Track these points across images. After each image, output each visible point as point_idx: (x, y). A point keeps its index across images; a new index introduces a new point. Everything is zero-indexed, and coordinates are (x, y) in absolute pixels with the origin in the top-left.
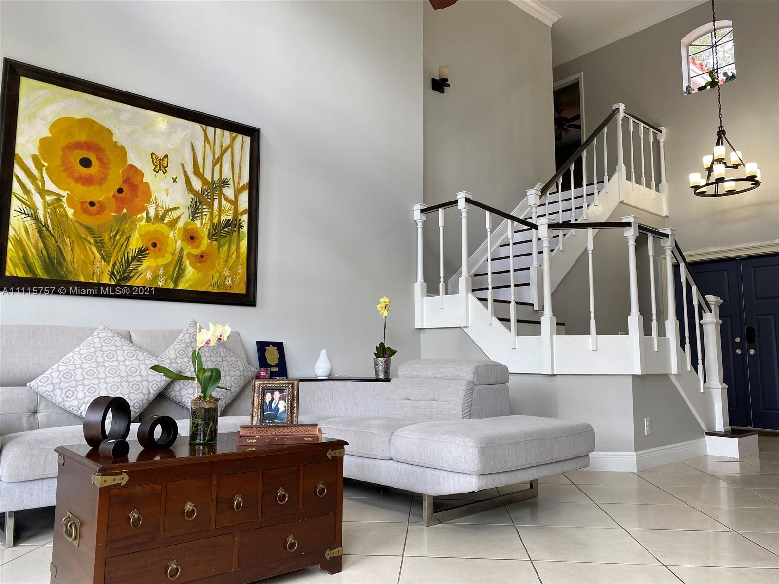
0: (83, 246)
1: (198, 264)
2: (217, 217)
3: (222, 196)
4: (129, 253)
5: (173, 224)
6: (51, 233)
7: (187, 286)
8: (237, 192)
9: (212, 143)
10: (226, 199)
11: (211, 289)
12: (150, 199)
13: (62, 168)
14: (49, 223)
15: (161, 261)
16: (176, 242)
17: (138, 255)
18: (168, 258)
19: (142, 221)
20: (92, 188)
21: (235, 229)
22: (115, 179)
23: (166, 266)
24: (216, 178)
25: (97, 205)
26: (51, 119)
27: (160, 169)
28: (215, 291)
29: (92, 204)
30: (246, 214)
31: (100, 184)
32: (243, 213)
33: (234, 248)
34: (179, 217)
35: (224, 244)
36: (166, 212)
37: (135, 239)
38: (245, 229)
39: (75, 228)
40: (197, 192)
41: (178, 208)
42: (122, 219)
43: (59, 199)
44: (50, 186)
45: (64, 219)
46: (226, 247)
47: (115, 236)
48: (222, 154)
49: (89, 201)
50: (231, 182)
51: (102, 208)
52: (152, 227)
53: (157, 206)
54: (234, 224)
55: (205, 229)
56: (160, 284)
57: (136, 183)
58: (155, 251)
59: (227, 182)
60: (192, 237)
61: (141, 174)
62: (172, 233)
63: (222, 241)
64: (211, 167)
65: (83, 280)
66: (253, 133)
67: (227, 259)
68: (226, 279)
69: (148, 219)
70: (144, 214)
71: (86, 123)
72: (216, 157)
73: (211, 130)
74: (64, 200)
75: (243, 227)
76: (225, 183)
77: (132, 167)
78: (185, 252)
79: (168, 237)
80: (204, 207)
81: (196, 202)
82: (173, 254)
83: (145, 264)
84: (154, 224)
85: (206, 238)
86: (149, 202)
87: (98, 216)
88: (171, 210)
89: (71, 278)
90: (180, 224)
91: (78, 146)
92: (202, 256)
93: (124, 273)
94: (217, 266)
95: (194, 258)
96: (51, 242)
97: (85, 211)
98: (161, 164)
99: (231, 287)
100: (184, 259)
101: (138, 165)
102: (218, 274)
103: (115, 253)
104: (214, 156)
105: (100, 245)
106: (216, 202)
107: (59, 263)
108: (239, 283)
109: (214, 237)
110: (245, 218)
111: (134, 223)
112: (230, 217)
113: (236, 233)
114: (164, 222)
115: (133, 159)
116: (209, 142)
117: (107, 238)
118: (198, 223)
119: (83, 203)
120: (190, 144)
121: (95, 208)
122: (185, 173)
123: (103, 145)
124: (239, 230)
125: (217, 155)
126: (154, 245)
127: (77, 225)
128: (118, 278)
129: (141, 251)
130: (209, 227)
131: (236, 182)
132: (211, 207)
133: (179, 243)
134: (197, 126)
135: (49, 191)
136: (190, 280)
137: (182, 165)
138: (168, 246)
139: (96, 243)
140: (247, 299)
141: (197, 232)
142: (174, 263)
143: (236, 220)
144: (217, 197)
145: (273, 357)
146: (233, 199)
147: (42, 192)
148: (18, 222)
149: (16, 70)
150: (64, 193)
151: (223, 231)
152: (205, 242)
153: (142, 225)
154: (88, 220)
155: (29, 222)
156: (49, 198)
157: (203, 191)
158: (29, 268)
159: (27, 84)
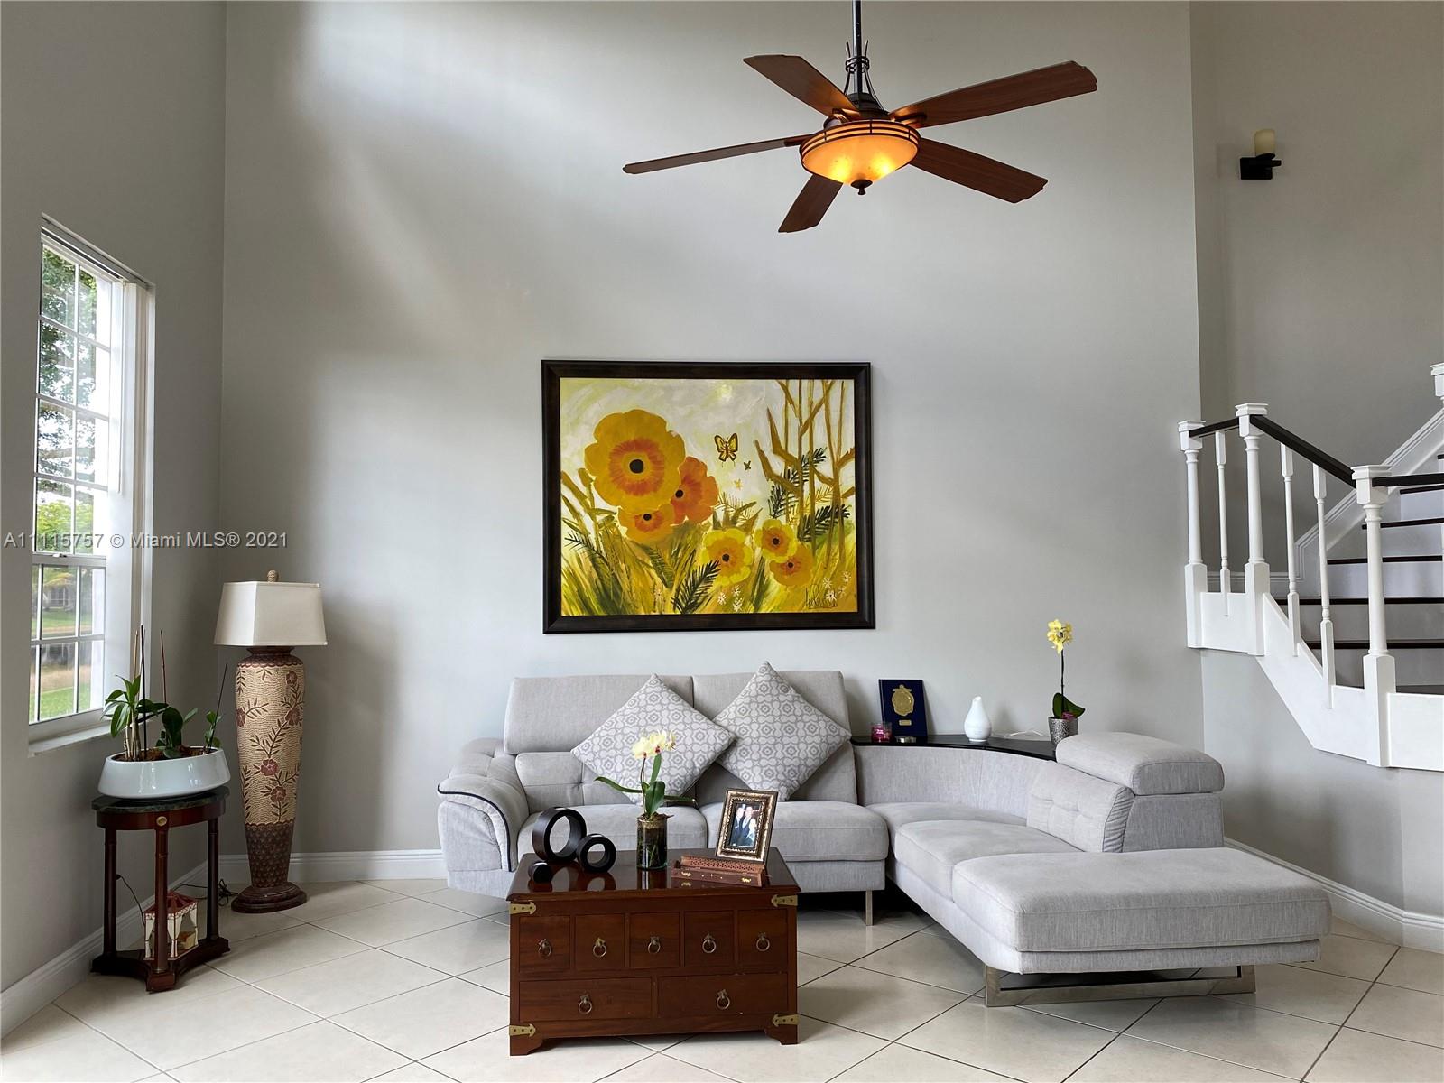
0: (640, 571)
1: (786, 577)
2: (809, 507)
3: (815, 475)
4: (694, 572)
5: (748, 527)
6: (604, 560)
7: (772, 608)
8: (838, 466)
9: (797, 402)
10: (822, 479)
11: (805, 610)
12: (717, 499)
13: (611, 479)
14: (602, 549)
15: (736, 578)
16: (754, 550)
17: (706, 573)
18: (745, 573)
19: (708, 528)
20: (646, 497)
21: (837, 520)
22: (672, 481)
23: (742, 584)
24: (805, 452)
25: (653, 517)
26: (595, 422)
27: (727, 456)
28: (811, 611)
29: (647, 517)
30: (852, 494)
31: (655, 490)
32: (847, 495)
33: (836, 547)
34: (756, 516)
35: (822, 544)
36: (739, 511)
37: (701, 553)
38: (852, 517)
39: (630, 549)
40: (779, 477)
41: (755, 503)
42: (683, 530)
43: (610, 518)
44: (600, 503)
45: (618, 540)
46: (825, 547)
47: (677, 552)
48: (813, 415)
49: (643, 514)
50: (827, 453)
51: (659, 520)
52: (721, 534)
53: (727, 505)
54: (837, 512)
55: (792, 527)
56: (737, 609)
57: (698, 480)
58: (727, 566)
59: (822, 453)
60: (774, 541)
61: (704, 467)
62: (748, 538)
63: (818, 540)
64: (797, 437)
65: (643, 613)
66: (859, 373)
67: (827, 565)
68: (826, 592)
69: (716, 525)
70: (711, 519)
71: (636, 416)
72: (804, 421)
73: (793, 384)
74: (616, 517)
75: (849, 514)
76: (818, 456)
77: (692, 460)
78: (767, 561)
79: (743, 545)
80: (790, 495)
81: (778, 491)
82: (751, 567)
83: (716, 584)
84: (724, 530)
85: (795, 539)
86: (715, 502)
87: (656, 531)
88: (744, 508)
89: (629, 612)
90: (759, 525)
91: (628, 447)
92: (791, 565)
93: (690, 600)
94: (812, 575)
95: (780, 569)
96: (605, 570)
97: (641, 527)
98: (728, 449)
99: (835, 604)
100: (766, 571)
101: (699, 456)
102: (814, 588)
103: (678, 575)
104: (801, 422)
105: (660, 566)
106: (806, 486)
107: (616, 595)
108: (847, 597)
109: (807, 536)
110: (850, 502)
111: (698, 533)
112: (829, 504)
113: (838, 525)
114: (737, 525)
115: (692, 451)
116: (792, 402)
117: (667, 556)
118: (782, 519)
119: (637, 517)
120: (766, 412)
121: (651, 521)
122: (761, 453)
123: (655, 440)
124: (842, 519)
125: (805, 417)
126: (726, 558)
127: (632, 546)
128: (684, 606)
129: (709, 569)
130: (798, 523)
131: (835, 451)
132: (800, 493)
133: (758, 551)
134: (773, 385)
135: (599, 510)
136: (776, 598)
137: (757, 443)
138: (743, 556)
139: (655, 564)
140: (862, 618)
141: (782, 532)
142: (753, 578)
143: (837, 506)
144: (807, 478)
145: (903, 703)
146: (832, 477)
147: (593, 512)
148: (570, 553)
149: (553, 373)
150: (615, 509)
151: (818, 526)
152: (794, 544)
153: (709, 534)
154: (646, 538)
155: (581, 549)
156: (600, 518)
157: (788, 473)
158: (585, 604)
159: (567, 385)
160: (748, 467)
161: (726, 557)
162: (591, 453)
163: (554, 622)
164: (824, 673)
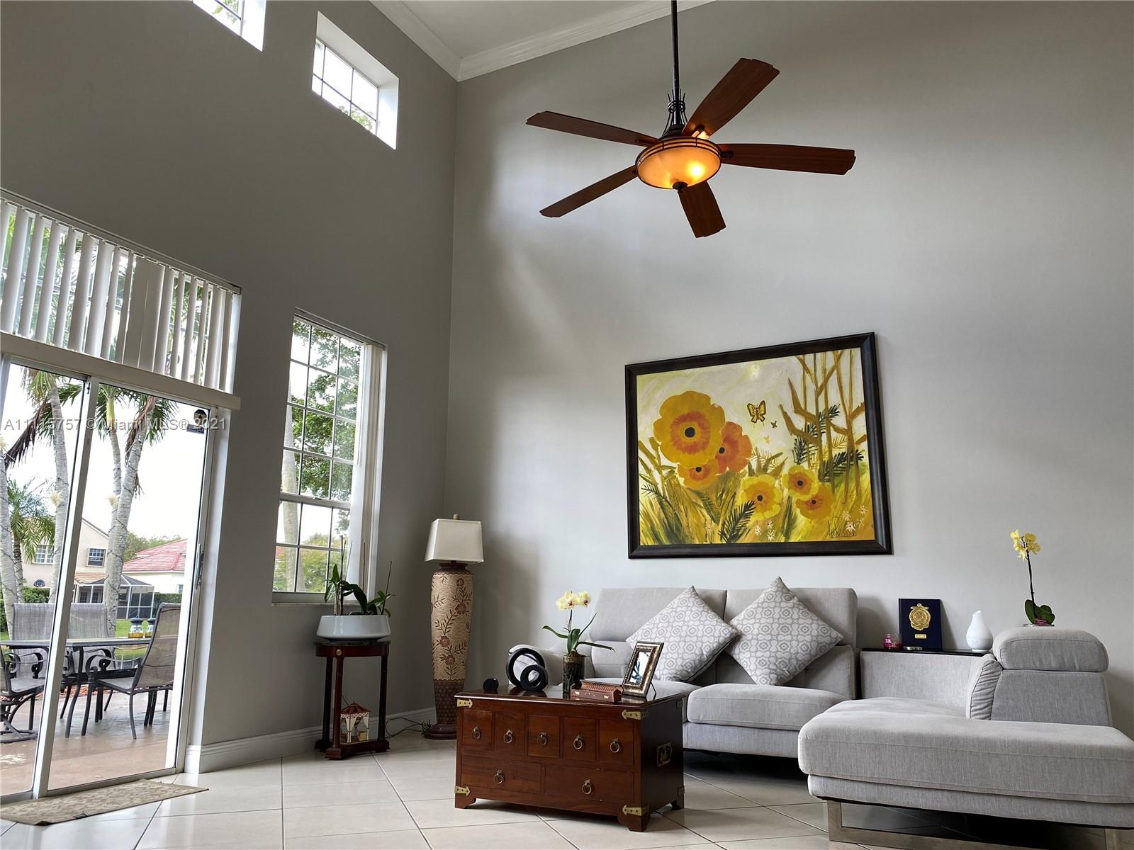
0: (694, 510)
1: (810, 512)
2: (827, 454)
3: (831, 428)
4: (735, 510)
5: (777, 473)
6: (668, 503)
7: (799, 538)
8: (850, 418)
9: (813, 372)
10: (837, 430)
11: (828, 539)
12: (750, 452)
13: (672, 443)
14: (667, 495)
15: (768, 514)
16: (783, 491)
17: (745, 511)
18: (776, 509)
19: (744, 475)
20: (697, 454)
21: (852, 463)
22: (716, 441)
23: (774, 519)
24: (821, 410)
25: (703, 469)
26: (659, 404)
27: (758, 418)
28: (834, 540)
29: (698, 469)
30: (864, 441)
31: (704, 449)
32: (860, 441)
33: (852, 485)
34: (783, 464)
35: (840, 483)
36: (769, 461)
37: (740, 495)
38: (866, 460)
39: (687, 495)
40: (801, 431)
41: (781, 454)
42: (726, 478)
43: (672, 472)
44: (665, 461)
45: (678, 488)
46: (843, 485)
47: (722, 495)
48: (826, 380)
49: (695, 467)
50: (841, 409)
51: (708, 471)
52: (755, 480)
53: (759, 456)
54: (851, 457)
55: (814, 470)
56: (771, 539)
57: (736, 439)
58: (761, 504)
59: (836, 409)
60: (799, 483)
61: (740, 428)
62: (777, 481)
63: (836, 480)
64: (814, 398)
65: (698, 543)
66: (866, 343)
67: (846, 501)
68: (846, 524)
69: (751, 473)
70: (746, 468)
71: (689, 396)
72: (819, 385)
73: (809, 358)
74: (676, 471)
75: (863, 457)
76: (833, 412)
77: (730, 424)
78: (794, 500)
79: (773, 487)
80: (810, 445)
81: (800, 443)
82: (780, 504)
83: (753, 519)
84: (757, 476)
85: (816, 480)
86: (749, 454)
87: (705, 479)
88: (773, 458)
89: (688, 542)
90: (785, 471)
91: (683, 419)
92: (814, 502)
93: (733, 532)
94: (833, 510)
95: (805, 506)
96: (669, 510)
97: (694, 477)
98: (757, 413)
99: (854, 533)
100: (793, 508)
101: (735, 421)
102: (835, 520)
103: (723, 513)
104: (816, 385)
105: (709, 506)
106: (824, 437)
107: (678, 529)
108: (865, 527)
109: (827, 478)
110: (863, 447)
111: (737, 481)
112: (844, 450)
113: (854, 467)
114: (768, 472)
115: (730, 417)
116: (808, 372)
117: (714, 499)
118: (805, 465)
119: (691, 470)
120: (787, 382)
121: (701, 472)
122: (785, 414)
123: (703, 411)
124: (857, 462)
125: (820, 382)
127: (688, 492)
128: (728, 537)
129: (747, 507)
130: (818, 468)
131: (847, 407)
132: (818, 443)
133: (786, 491)
134: (793, 360)
135: (664, 466)
136: (803, 529)
137: (781, 407)
138: (774, 495)
139: (705, 505)
140: (881, 546)
141: (806, 475)
142: (783, 514)
143: (852, 451)
144: (824, 431)
145: (919, 619)
146: (846, 428)
147: (660, 468)
148: (645, 498)
149: (632, 372)
150: (675, 465)
151: (836, 469)
152: (816, 486)
153: (746, 480)
154: (699, 486)
155: (652, 496)
156: (665, 472)
157: (807, 428)
158: (656, 537)
159: (641, 380)
160: (774, 425)
161: (760, 498)
162: (658, 426)
163: (636, 550)
164: (835, 590)
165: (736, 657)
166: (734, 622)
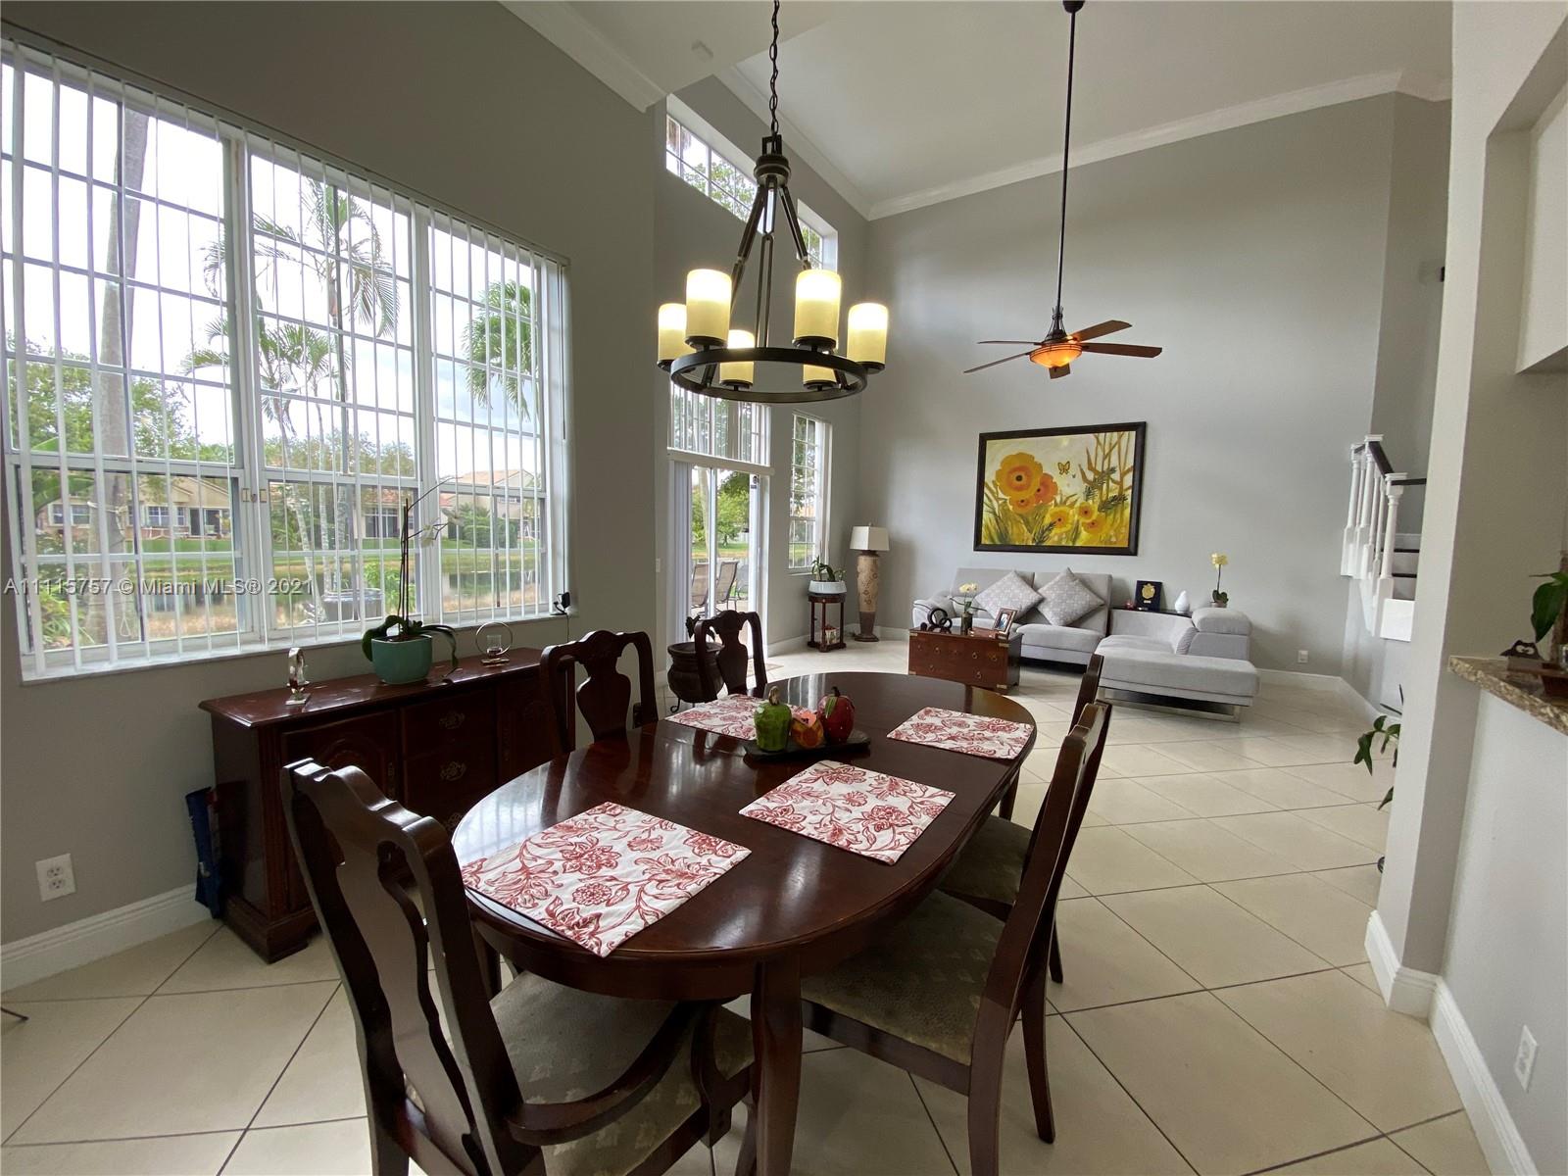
0: (1017, 525)
1: (1090, 529)
2: (1105, 496)
3: (1110, 480)
4: (1043, 526)
5: (1072, 505)
6: (1002, 520)
7: (1082, 544)
8: (1123, 475)
9: (1103, 444)
10: (1113, 481)
11: (1099, 545)
12: (1057, 492)
13: (1006, 484)
14: (1001, 515)
15: (1064, 529)
16: (1074, 516)
17: (1049, 527)
18: (1069, 527)
19: (1051, 506)
20: (1022, 492)
21: (1120, 502)
22: (1036, 483)
23: (1066, 532)
24: (1106, 468)
25: (1025, 501)
26: (1001, 460)
27: (1064, 472)
28: (1103, 546)
29: (1022, 501)
30: (1130, 489)
31: (1027, 489)
32: (1127, 489)
33: (1118, 516)
34: (1077, 500)
35: (1111, 513)
36: (1068, 498)
37: (1047, 518)
38: (1129, 500)
39: (1014, 516)
40: (1090, 481)
41: (1076, 494)
42: (1039, 507)
43: (1005, 502)
44: (1001, 495)
45: (1008, 512)
47: (1036, 517)
48: (1111, 451)
49: (1020, 500)
50: (1118, 469)
51: (1028, 502)
52: (1058, 509)
53: (1062, 495)
54: (1120, 498)
55: (1095, 505)
56: (1064, 543)
57: (1048, 484)
58: (1060, 523)
59: (1115, 469)
60: (1085, 512)
61: (1052, 478)
62: (1072, 511)
63: (1109, 511)
64: (1101, 461)
65: (1018, 544)
66: (1140, 428)
67: (1113, 524)
68: (1111, 537)
69: (1056, 505)
70: (1053, 502)
71: (1020, 455)
72: (1106, 453)
73: (1102, 435)
74: (1008, 501)
75: (1127, 499)
76: (1113, 470)
77: (1046, 474)
78: (1080, 522)
79: (1069, 514)
80: (1095, 490)
81: (1089, 488)
82: (1072, 524)
83: (1053, 532)
84: (1059, 507)
85: (1097, 511)
86: (1056, 494)
87: (1026, 507)
88: (1071, 496)
89: (1012, 543)
90: (1078, 504)
91: (1015, 470)
92: (1093, 524)
93: (1041, 539)
94: (1104, 529)
95: (1087, 525)
96: (1001, 524)
97: (1020, 506)
98: (1064, 469)
99: (1115, 543)
100: (1079, 527)
101: (1049, 473)
102: (1105, 535)
103: (1035, 527)
104: (1104, 454)
105: (1027, 523)
106: (1105, 485)
107: (1006, 535)
108: (1123, 539)
109: (1103, 510)
110: (1129, 493)
111: (1046, 509)
112: (1117, 494)
113: (1121, 504)
114: (1067, 505)
115: (1046, 470)
116: (1100, 444)
117: (1031, 519)
118: (1090, 502)
119: (1017, 501)
120: (1085, 450)
121: (1024, 503)
122: (1082, 470)
123: (1029, 466)
124: (1123, 502)
125: (1107, 451)
127: (1014, 514)
128: (1037, 541)
129: (1051, 525)
130: (1099, 504)
131: (1122, 464)
132: (1101, 489)
133: (1076, 517)
134: (1091, 436)
135: (1000, 498)
136: (1084, 539)
137: (1080, 466)
138: (1068, 519)
139: (1025, 522)
140: (1131, 550)
141: (1090, 508)
142: (1073, 530)
143: (1121, 495)
144: (1105, 482)
145: (1148, 592)
146: (1119, 481)
147: (997, 499)
148: (986, 516)
149: (984, 438)
150: (1008, 498)
151: (1110, 505)
152: (1095, 514)
153: (1052, 509)
154: (1020, 511)
155: (991, 515)
156: (1000, 502)
157: (1095, 479)
158: (992, 539)
159: (990, 443)
160: (1074, 477)
161: (1060, 520)
162: (999, 474)
163: (978, 546)
164: (1100, 576)
165: (1040, 609)
166: (1040, 591)
